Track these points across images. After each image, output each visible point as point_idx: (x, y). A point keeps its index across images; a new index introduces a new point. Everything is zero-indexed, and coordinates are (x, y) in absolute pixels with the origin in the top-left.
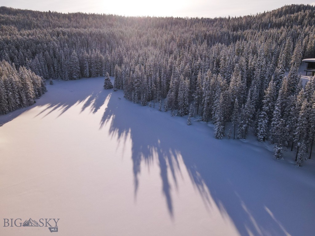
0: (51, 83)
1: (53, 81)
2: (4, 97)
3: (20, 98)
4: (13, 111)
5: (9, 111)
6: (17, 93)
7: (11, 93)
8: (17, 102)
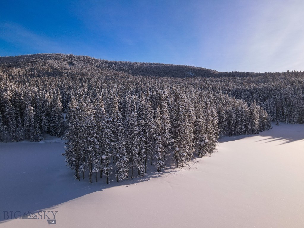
0: (277, 124)
2: (233, 121)
3: (246, 126)
4: (238, 135)
5: (235, 135)
6: (244, 120)
7: (239, 119)
8: (242, 129)
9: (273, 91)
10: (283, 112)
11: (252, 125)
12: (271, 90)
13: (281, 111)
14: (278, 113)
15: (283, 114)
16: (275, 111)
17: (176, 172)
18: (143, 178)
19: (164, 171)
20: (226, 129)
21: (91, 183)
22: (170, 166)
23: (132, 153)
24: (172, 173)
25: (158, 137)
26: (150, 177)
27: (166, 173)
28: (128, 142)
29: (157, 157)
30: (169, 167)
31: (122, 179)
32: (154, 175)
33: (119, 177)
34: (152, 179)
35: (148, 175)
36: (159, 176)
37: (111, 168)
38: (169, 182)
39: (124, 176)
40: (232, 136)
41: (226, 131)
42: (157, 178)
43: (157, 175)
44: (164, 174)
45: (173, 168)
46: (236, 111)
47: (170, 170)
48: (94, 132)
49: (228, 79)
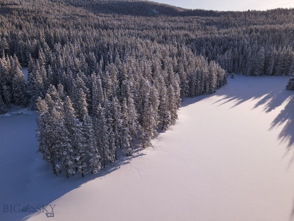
0: (232, 77)
1: (235, 75)
2: (194, 84)
3: (205, 87)
4: (198, 96)
5: (195, 95)
6: (203, 82)
7: (199, 82)
8: (201, 90)
9: (232, 42)
10: (238, 64)
11: (210, 86)
12: (230, 40)
13: (237, 63)
14: (234, 65)
15: (238, 66)
16: (232, 63)
17: (143, 155)
18: (114, 166)
19: (132, 156)
20: (187, 91)
21: (68, 178)
22: (138, 147)
23: (103, 149)
24: (139, 156)
25: (126, 129)
26: (121, 164)
27: (134, 157)
28: (99, 139)
29: (125, 146)
30: (137, 149)
31: (96, 173)
32: (124, 162)
33: (93, 172)
34: (122, 167)
35: (119, 162)
36: (128, 163)
37: (85, 166)
38: (137, 169)
39: (98, 170)
40: (192, 97)
41: (187, 93)
42: (126, 165)
43: (126, 161)
44: (132, 159)
45: (141, 150)
46: (197, 74)
47: (138, 153)
48: (66, 137)
49: (191, 19)
